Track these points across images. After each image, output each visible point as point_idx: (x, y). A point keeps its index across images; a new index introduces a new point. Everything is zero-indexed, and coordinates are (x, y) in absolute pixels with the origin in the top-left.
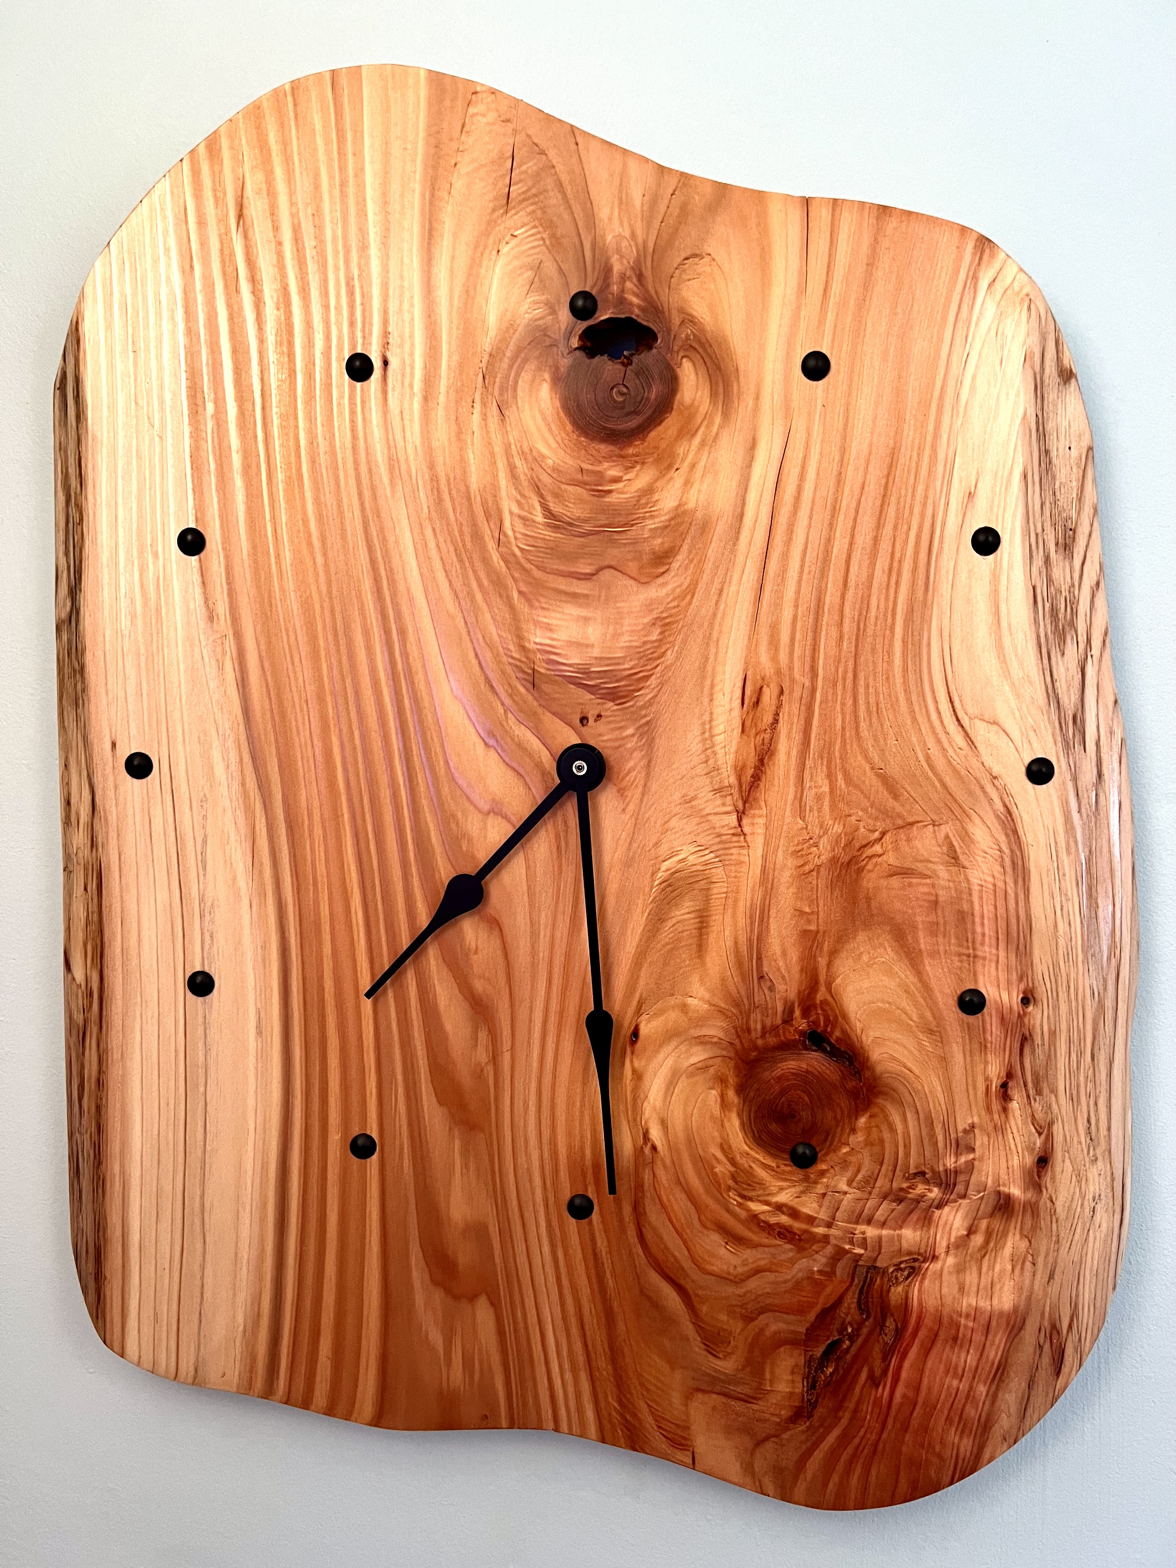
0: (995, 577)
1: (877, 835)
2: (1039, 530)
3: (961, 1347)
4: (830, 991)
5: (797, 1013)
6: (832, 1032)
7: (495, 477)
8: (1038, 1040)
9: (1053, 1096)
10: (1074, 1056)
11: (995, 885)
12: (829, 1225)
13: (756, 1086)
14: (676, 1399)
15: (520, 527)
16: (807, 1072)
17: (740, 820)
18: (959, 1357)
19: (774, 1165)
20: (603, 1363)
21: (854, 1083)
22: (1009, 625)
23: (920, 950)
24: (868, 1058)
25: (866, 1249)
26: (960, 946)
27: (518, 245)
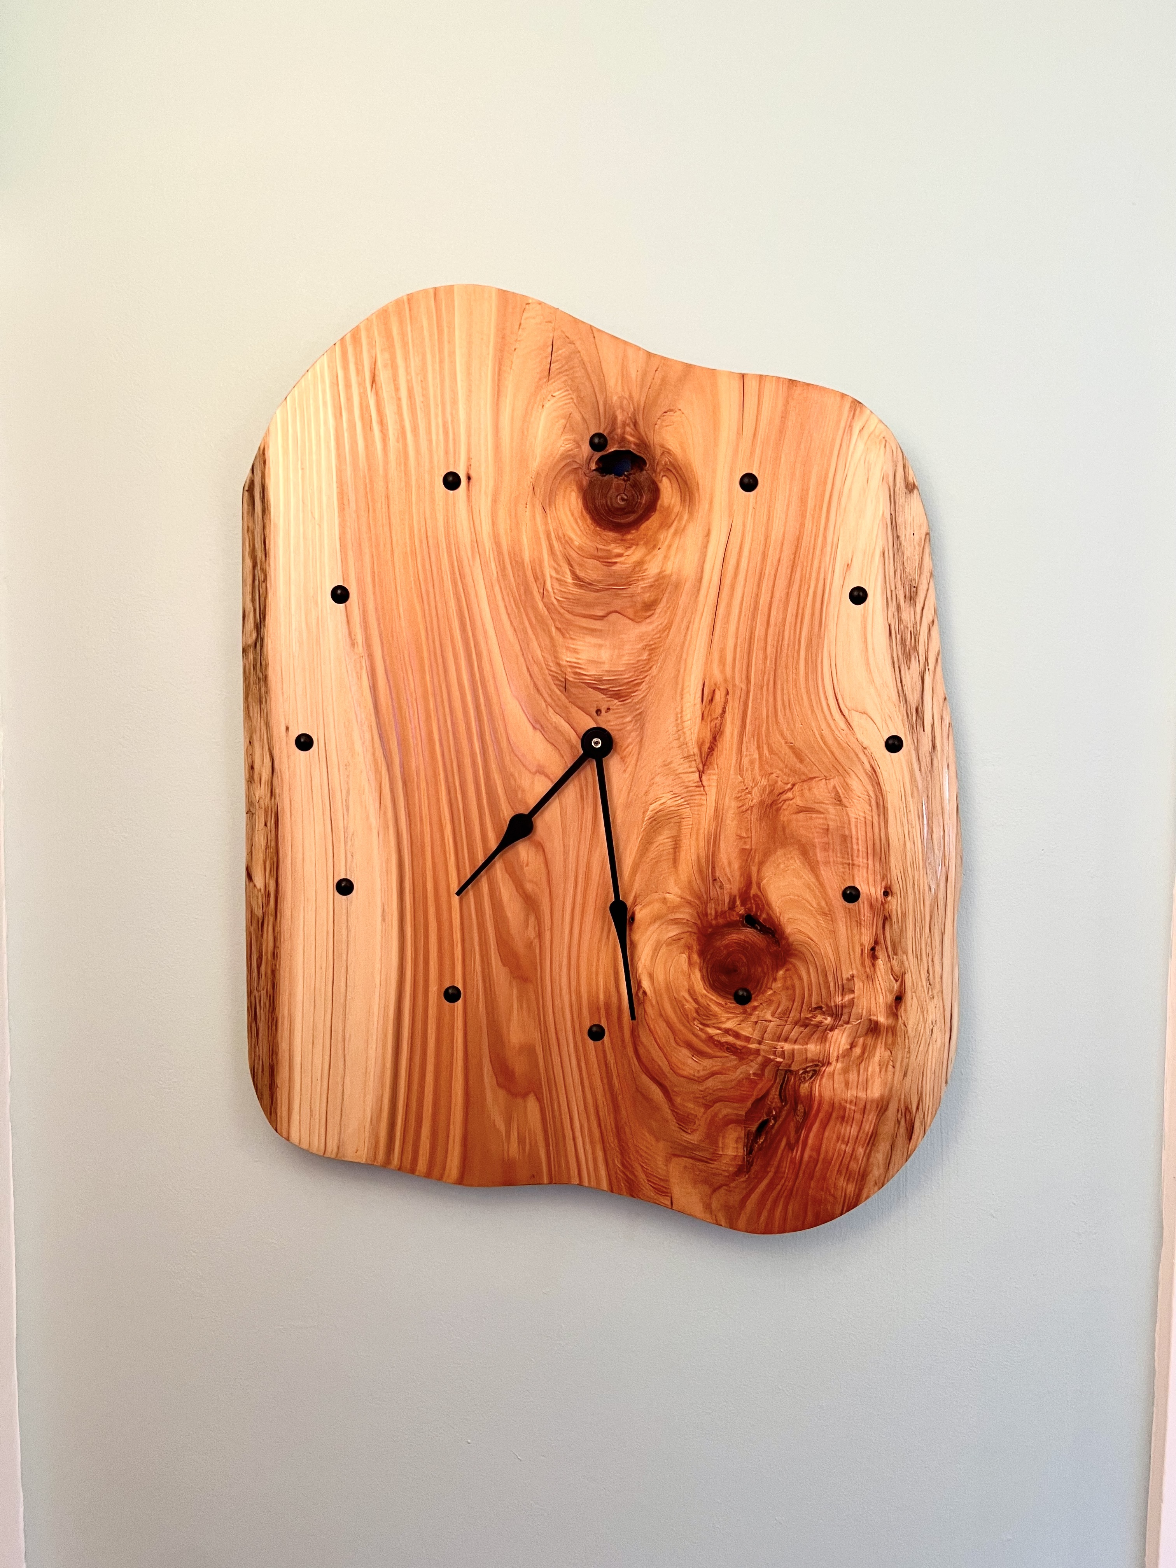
0: (864, 618)
1: (789, 786)
2: (893, 588)
3: (847, 1123)
4: (759, 888)
5: (738, 903)
6: (761, 915)
7: (541, 553)
8: (894, 919)
9: (905, 957)
10: (918, 929)
11: (865, 818)
12: (760, 1043)
13: (711, 951)
14: (661, 1163)
15: (557, 586)
16: (744, 941)
17: (700, 777)
18: (846, 1129)
19: (723, 1003)
20: (612, 1139)
21: (775, 948)
22: (873, 649)
23: (818, 861)
24: (783, 933)
25: (784, 1058)
26: (843, 858)
27: (556, 402)
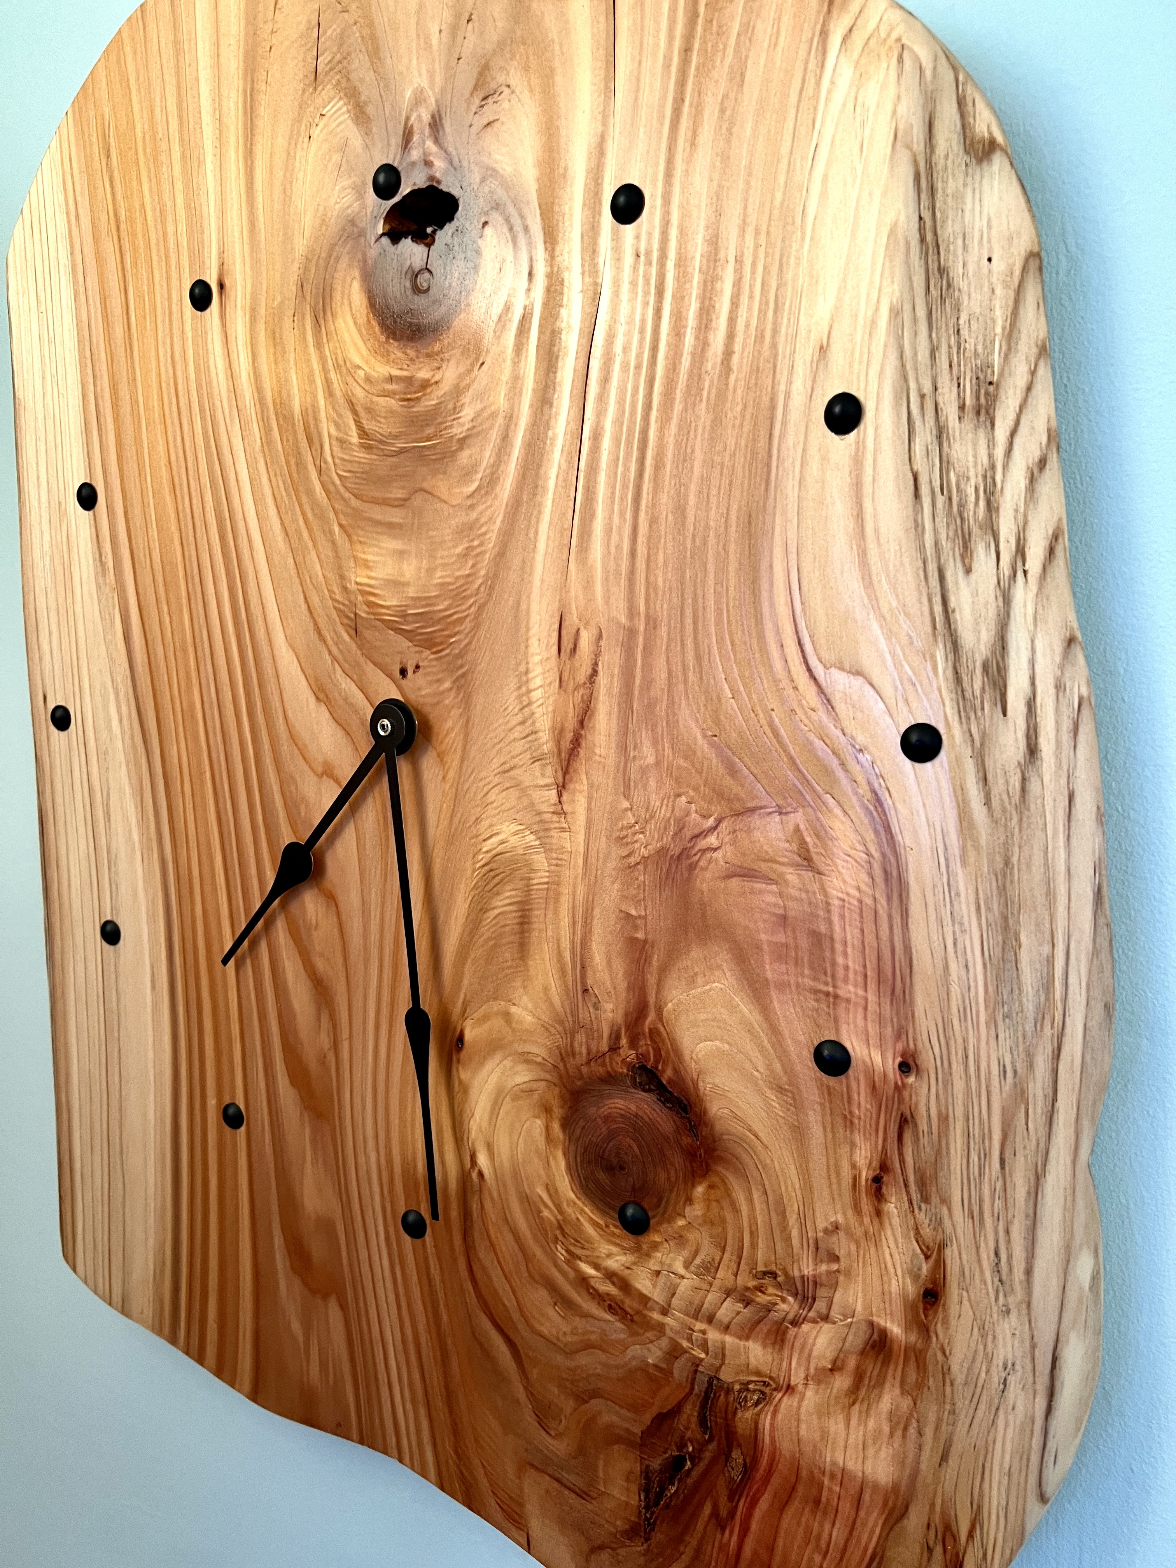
1: (711, 822)
3: (825, 1514)
4: (661, 1019)
5: (624, 1041)
6: (664, 1071)
7: (315, 396)
8: (923, 1126)
9: (945, 1210)
10: (974, 1157)
11: (860, 901)
12: (665, 1312)
13: (582, 1123)
14: (510, 1469)
15: (338, 452)
16: (636, 1115)
17: (560, 795)
18: (822, 1526)
19: (602, 1222)
20: (439, 1402)
21: (690, 1140)
23: (767, 980)
24: (705, 1112)
25: (707, 1354)
26: (815, 979)
27: (326, 126)
